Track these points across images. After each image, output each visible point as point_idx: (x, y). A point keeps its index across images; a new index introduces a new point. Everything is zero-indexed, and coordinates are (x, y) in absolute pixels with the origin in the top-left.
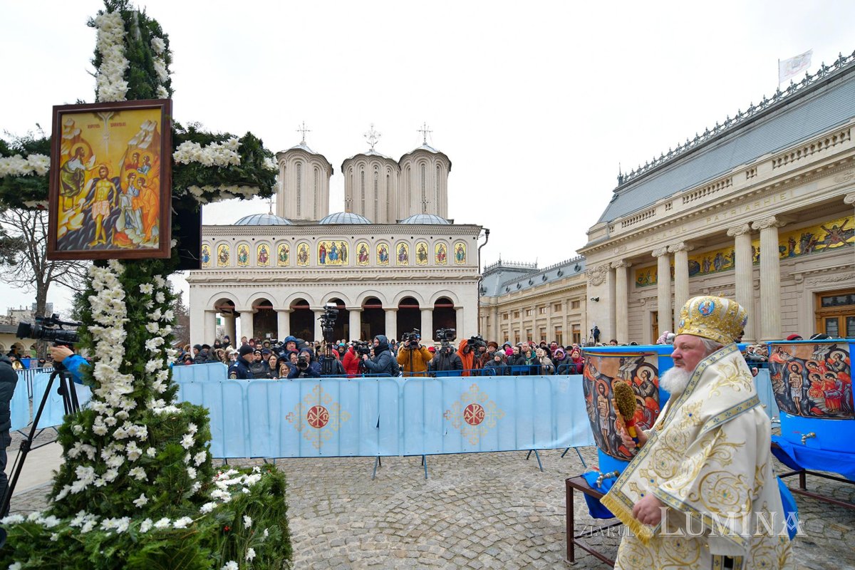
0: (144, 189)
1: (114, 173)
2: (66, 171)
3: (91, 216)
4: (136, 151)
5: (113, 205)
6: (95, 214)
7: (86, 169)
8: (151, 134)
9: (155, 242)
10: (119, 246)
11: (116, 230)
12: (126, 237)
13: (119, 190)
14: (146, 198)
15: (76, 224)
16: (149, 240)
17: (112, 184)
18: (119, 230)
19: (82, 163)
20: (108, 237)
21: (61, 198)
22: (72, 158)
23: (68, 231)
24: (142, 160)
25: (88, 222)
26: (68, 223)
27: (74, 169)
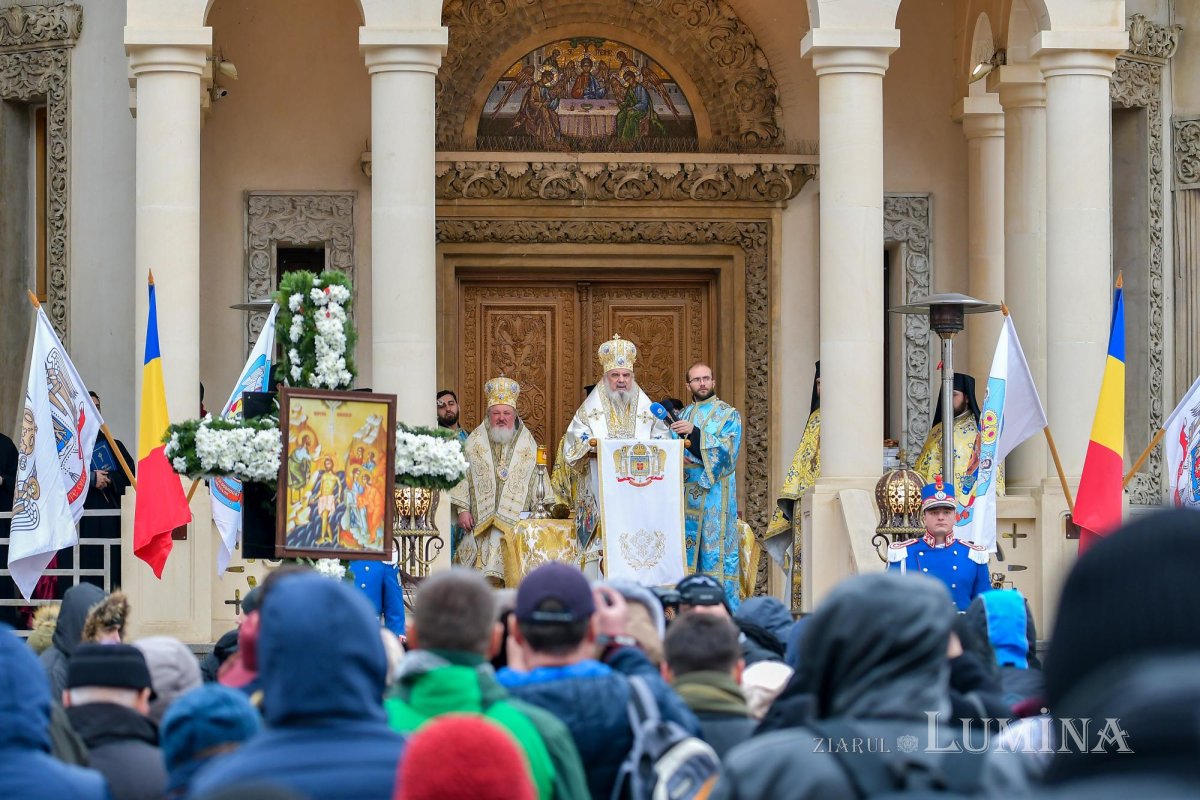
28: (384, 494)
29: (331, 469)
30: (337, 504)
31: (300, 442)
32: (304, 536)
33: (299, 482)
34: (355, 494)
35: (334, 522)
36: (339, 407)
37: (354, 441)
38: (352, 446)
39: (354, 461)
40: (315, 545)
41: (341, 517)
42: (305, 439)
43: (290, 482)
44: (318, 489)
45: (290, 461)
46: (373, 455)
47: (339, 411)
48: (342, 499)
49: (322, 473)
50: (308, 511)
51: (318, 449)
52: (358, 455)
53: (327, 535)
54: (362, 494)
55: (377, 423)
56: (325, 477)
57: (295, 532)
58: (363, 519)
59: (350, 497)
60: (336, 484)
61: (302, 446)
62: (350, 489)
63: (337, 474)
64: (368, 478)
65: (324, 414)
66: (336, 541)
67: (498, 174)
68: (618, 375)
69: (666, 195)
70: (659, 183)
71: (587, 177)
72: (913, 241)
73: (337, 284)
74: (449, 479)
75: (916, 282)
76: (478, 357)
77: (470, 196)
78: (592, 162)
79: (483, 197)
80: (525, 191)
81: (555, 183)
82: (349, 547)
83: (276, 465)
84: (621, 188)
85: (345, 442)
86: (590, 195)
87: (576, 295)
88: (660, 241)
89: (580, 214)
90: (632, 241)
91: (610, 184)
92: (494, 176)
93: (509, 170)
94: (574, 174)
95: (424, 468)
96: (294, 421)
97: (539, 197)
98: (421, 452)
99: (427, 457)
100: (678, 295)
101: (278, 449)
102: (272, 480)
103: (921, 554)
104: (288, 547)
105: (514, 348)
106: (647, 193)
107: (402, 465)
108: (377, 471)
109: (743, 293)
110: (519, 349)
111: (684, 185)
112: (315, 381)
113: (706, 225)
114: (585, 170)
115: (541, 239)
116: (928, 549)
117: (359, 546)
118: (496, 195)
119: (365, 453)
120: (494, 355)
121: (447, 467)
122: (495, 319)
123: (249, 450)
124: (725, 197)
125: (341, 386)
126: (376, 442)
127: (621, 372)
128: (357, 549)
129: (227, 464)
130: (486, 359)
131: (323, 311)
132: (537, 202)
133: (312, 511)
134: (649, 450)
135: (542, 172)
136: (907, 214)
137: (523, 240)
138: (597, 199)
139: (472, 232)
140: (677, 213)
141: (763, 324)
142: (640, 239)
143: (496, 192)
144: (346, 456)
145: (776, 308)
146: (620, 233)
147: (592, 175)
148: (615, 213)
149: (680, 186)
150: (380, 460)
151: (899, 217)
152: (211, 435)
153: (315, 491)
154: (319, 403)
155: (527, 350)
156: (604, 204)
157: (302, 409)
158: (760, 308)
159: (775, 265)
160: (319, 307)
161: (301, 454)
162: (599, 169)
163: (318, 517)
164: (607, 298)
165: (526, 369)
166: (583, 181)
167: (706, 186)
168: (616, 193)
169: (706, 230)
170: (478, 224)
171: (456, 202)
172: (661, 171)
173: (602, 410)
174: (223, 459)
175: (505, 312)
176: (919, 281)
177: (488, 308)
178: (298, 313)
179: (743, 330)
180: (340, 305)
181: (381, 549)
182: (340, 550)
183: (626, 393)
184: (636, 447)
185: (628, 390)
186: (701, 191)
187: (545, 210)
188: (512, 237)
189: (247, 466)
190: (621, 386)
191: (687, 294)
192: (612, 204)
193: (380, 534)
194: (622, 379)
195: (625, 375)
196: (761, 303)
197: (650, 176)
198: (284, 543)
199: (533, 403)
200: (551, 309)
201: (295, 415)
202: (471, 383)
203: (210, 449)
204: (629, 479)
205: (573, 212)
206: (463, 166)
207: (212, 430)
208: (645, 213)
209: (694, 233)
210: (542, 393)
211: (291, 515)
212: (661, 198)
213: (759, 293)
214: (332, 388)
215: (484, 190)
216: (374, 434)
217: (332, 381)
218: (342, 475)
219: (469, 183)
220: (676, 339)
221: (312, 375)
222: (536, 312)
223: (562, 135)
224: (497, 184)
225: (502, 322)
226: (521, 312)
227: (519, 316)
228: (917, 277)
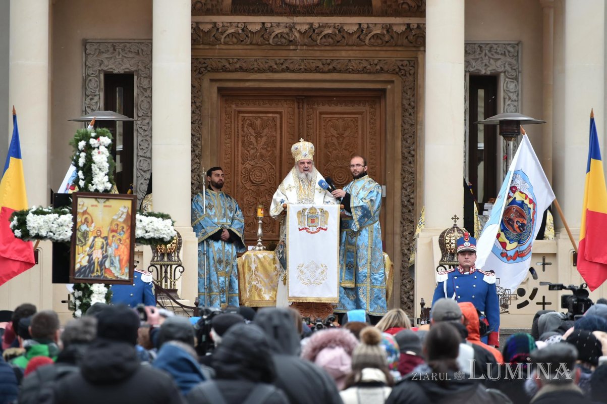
0: (121, 245)
1: (105, 234)
2: (79, 231)
3: (92, 258)
4: (116, 222)
5: (104, 252)
6: (94, 256)
7: (90, 231)
8: (125, 214)
9: (126, 276)
10: (108, 277)
11: (105, 268)
12: (111, 271)
13: (107, 244)
14: (122, 250)
15: (85, 262)
16: (123, 275)
17: (104, 240)
18: (107, 267)
19: (87, 227)
20: (101, 270)
21: (77, 247)
22: (83, 224)
23: (81, 266)
24: (120, 228)
25: (90, 261)
26: (80, 262)
27: (83, 230)
28: (129, 248)
29: (100, 236)
30: (103, 254)
31: (83, 221)
32: (85, 271)
33: (82, 243)
34: (113, 248)
35: (102, 264)
36: (104, 202)
37: (113, 220)
38: (111, 223)
39: (113, 231)
40: (91, 276)
41: (106, 260)
42: (86, 219)
43: (78, 243)
44: (93, 246)
45: (77, 231)
46: (123, 228)
47: (104, 204)
48: (106, 252)
49: (95, 237)
50: (87, 258)
51: (93, 225)
52: (115, 228)
53: (97, 271)
54: (117, 249)
55: (125, 211)
56: (96, 239)
57: (80, 269)
58: (118, 262)
59: (110, 251)
60: (103, 243)
61: (84, 223)
62: (110, 246)
63: (103, 238)
64: (120, 240)
65: (96, 206)
66: (102, 274)
67: (243, 30)
68: (304, 163)
69: (350, 43)
70: (345, 36)
71: (299, 32)
72: (508, 72)
73: (104, 136)
74: (165, 240)
75: (510, 98)
76: (233, 143)
77: (225, 43)
78: (303, 22)
79: (234, 44)
80: (260, 40)
81: (279, 35)
82: (109, 277)
83: (70, 233)
84: (321, 38)
85: (108, 221)
86: (301, 43)
87: (296, 105)
88: (347, 71)
89: (295, 55)
90: (329, 71)
91: (314, 36)
92: (240, 31)
93: (250, 28)
94: (291, 30)
95: (151, 235)
96: (80, 210)
97: (269, 44)
98: (150, 226)
99: (153, 229)
100: (362, 105)
101: (71, 225)
102: (68, 241)
103: (456, 278)
104: (76, 277)
105: (256, 138)
106: (338, 42)
107: (139, 233)
108: (125, 237)
109: (400, 105)
110: (259, 139)
111: (361, 37)
112: (92, 188)
113: (376, 62)
114: (298, 27)
115: (271, 70)
116: (460, 275)
117: (115, 276)
118: (243, 43)
119: (119, 227)
120: (243, 142)
121: (164, 234)
122: (244, 119)
123: (55, 226)
124: (388, 44)
125: (106, 191)
126: (125, 221)
127: (306, 161)
128: (114, 278)
129: (43, 233)
130: (238, 145)
131: (96, 150)
132: (269, 47)
133: (90, 258)
134: (318, 211)
135: (271, 29)
136: (504, 54)
137: (260, 71)
138: (306, 45)
139: (228, 66)
140: (358, 54)
141: (412, 125)
142: (334, 70)
143: (242, 41)
144: (108, 229)
145: (420, 115)
146: (321, 66)
147: (303, 31)
148: (318, 54)
149: (359, 37)
150: (127, 230)
151: (499, 57)
152: (34, 218)
153: (91, 247)
154: (94, 200)
155: (264, 139)
156: (311, 48)
157: (84, 203)
158: (410, 114)
159: (420, 87)
160: (94, 148)
161: (84, 228)
162: (307, 27)
163: (92, 261)
164: (316, 106)
165: (264, 152)
166: (297, 35)
167: (375, 37)
168: (318, 41)
169: (376, 65)
170: (231, 61)
171: (217, 47)
172: (346, 28)
173: (294, 185)
174: (41, 231)
175: (250, 115)
176: (512, 97)
177: (239, 112)
178: (83, 151)
179: (400, 128)
180: (106, 147)
181: (127, 278)
182: (105, 279)
183: (310, 174)
184: (311, 209)
185: (311, 172)
186: (372, 40)
187: (273, 52)
188: (253, 69)
189: (54, 234)
190: (306, 170)
191: (367, 104)
192: (316, 48)
193: (127, 270)
194: (306, 165)
195: (308, 163)
196: (411, 111)
197: (339, 31)
198: (74, 275)
199: (268, 173)
200: (280, 113)
201: (81, 207)
202: (228, 160)
203: (34, 225)
204: (306, 229)
205: (291, 54)
206: (221, 25)
207: (35, 215)
208: (338, 54)
209: (369, 67)
210: (274, 167)
211: (78, 260)
212: (347, 45)
213: (409, 105)
214: (101, 191)
215: (235, 40)
216: (124, 216)
217: (101, 188)
218: (106, 238)
219: (225, 35)
220: (360, 132)
221: (90, 185)
222: (270, 115)
223: (286, 4)
224: (243, 36)
225: (248, 121)
226: (261, 115)
227: (259, 117)
228: (511, 95)
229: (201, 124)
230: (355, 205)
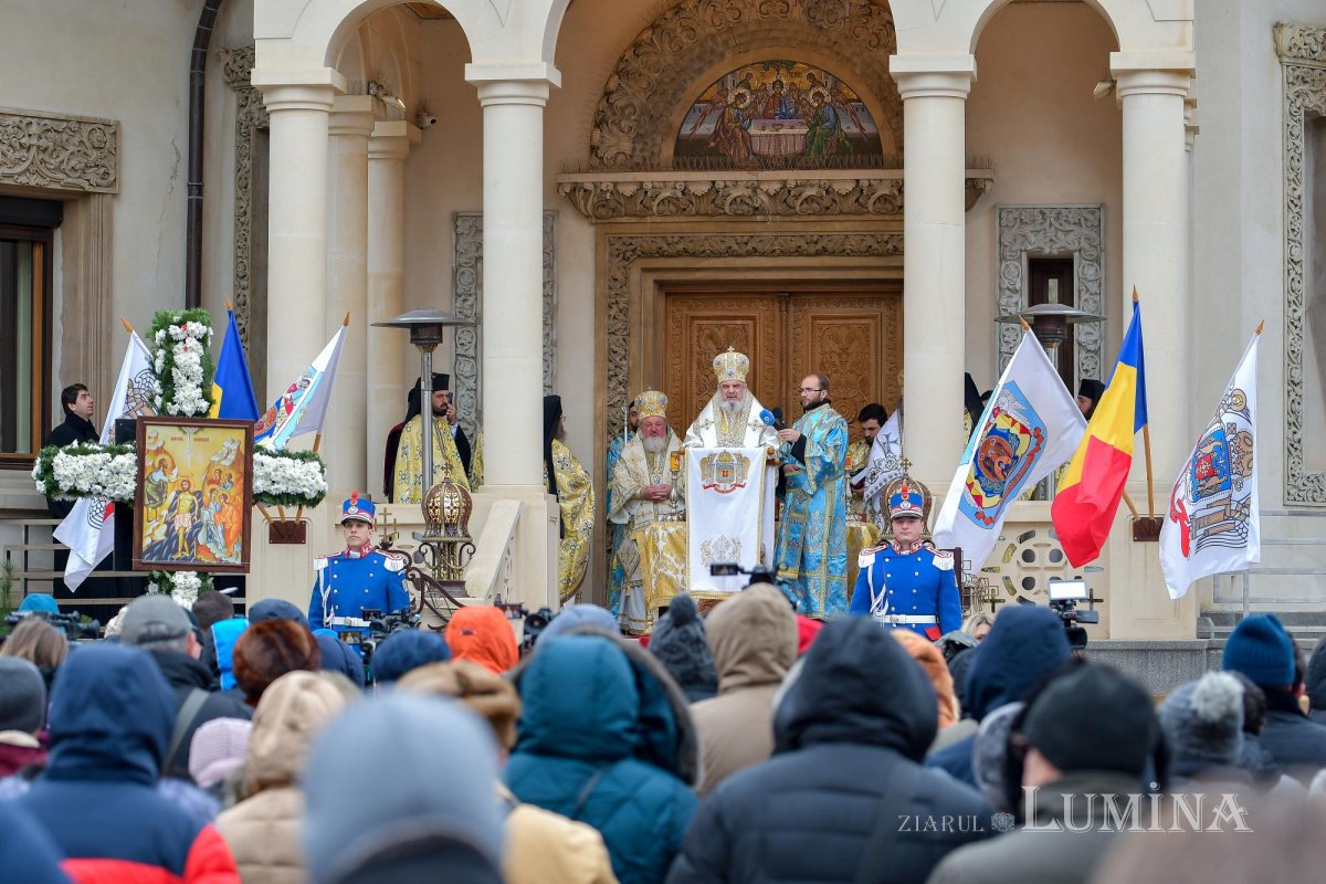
28: (241, 512)
29: (188, 490)
30: (193, 522)
31: (157, 465)
32: (161, 550)
33: (156, 502)
34: (213, 512)
35: (191, 538)
36: (195, 433)
37: (211, 464)
38: (209, 468)
39: (211, 482)
40: (172, 559)
41: (198, 532)
42: (161, 462)
43: (147, 502)
44: (175, 508)
45: (146, 483)
46: (230, 476)
47: (195, 436)
48: (199, 517)
49: (179, 493)
50: (164, 528)
51: (175, 471)
52: (215, 476)
53: (183, 550)
54: (219, 512)
55: (235, 447)
56: (181, 496)
57: (151, 548)
58: (221, 535)
59: (206, 515)
60: (193, 502)
61: (159, 468)
62: (207, 507)
63: (194, 494)
64: (225, 497)
65: (181, 439)
66: (193, 556)
67: (683, 192)
68: (728, 386)
69: (846, 210)
70: (837, 199)
71: (767, 193)
72: (1085, 250)
73: (195, 321)
74: (307, 497)
75: (1088, 290)
76: (683, 365)
77: (661, 214)
78: (772, 179)
79: (672, 215)
80: (710, 208)
81: (739, 200)
82: (206, 560)
83: (132, 486)
84: (802, 204)
85: (203, 465)
86: (773, 211)
87: (777, 305)
88: (844, 253)
89: (766, 229)
90: (817, 254)
91: (790, 200)
92: (680, 195)
93: (693, 189)
94: (755, 191)
95: (282, 488)
96: (150, 446)
97: (725, 213)
98: (278, 473)
99: (283, 477)
100: (874, 304)
101: (134, 471)
102: (130, 500)
103: (887, 560)
104: (144, 561)
106: (828, 208)
107: (259, 485)
108: (235, 491)
111: (861, 200)
112: (173, 410)
113: (886, 238)
114: (764, 187)
115: (730, 253)
116: (895, 556)
117: (216, 559)
118: (686, 212)
119: (222, 475)
120: (699, 363)
121: (304, 486)
122: (700, 329)
123: (104, 473)
125: (198, 413)
126: (233, 464)
127: (730, 383)
128: (215, 562)
129: (84, 486)
131: (180, 345)
132: (725, 218)
133: (169, 527)
134: (734, 457)
135: (726, 190)
136: (1079, 224)
137: (718, 255)
138: (779, 214)
139: (665, 247)
140: (858, 227)
142: (824, 252)
143: (684, 210)
144: (203, 478)
146: (804, 246)
147: (772, 192)
148: (798, 227)
149: (857, 200)
150: (238, 480)
151: (1072, 227)
152: (68, 460)
153: (171, 510)
154: (176, 429)
156: (787, 219)
157: (157, 435)
160: (177, 342)
161: (158, 476)
162: (777, 186)
163: (174, 534)
164: (807, 307)
166: (765, 198)
167: (882, 200)
168: (798, 208)
169: (887, 242)
170: (670, 240)
171: (649, 219)
172: (836, 187)
174: (80, 482)
175: (710, 322)
176: (1090, 289)
177: (693, 318)
178: (161, 347)
180: (199, 340)
181: (238, 562)
182: (197, 563)
184: (721, 455)
185: (741, 399)
186: (878, 205)
187: (732, 225)
188: (704, 252)
189: (104, 488)
190: (732, 397)
191: (883, 304)
192: (795, 219)
193: (238, 548)
194: (731, 389)
195: (734, 386)
197: (827, 192)
198: (140, 556)
200: (753, 318)
201: (152, 440)
202: (677, 390)
203: (66, 473)
204: (714, 485)
205: (759, 227)
206: (650, 186)
207: (70, 456)
208: (828, 227)
209: (876, 246)
211: (147, 530)
212: (841, 213)
214: (190, 415)
215: (672, 208)
216: (232, 457)
217: (189, 409)
218: (199, 494)
219: (657, 201)
220: (872, 345)
221: (170, 404)
222: (739, 322)
223: (755, 154)
224: (683, 203)
225: (707, 331)
226: (725, 322)
227: (722, 325)
228: (1089, 285)
229: (628, 335)
230: (812, 455)
